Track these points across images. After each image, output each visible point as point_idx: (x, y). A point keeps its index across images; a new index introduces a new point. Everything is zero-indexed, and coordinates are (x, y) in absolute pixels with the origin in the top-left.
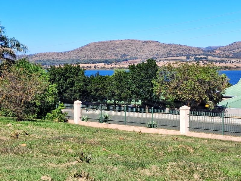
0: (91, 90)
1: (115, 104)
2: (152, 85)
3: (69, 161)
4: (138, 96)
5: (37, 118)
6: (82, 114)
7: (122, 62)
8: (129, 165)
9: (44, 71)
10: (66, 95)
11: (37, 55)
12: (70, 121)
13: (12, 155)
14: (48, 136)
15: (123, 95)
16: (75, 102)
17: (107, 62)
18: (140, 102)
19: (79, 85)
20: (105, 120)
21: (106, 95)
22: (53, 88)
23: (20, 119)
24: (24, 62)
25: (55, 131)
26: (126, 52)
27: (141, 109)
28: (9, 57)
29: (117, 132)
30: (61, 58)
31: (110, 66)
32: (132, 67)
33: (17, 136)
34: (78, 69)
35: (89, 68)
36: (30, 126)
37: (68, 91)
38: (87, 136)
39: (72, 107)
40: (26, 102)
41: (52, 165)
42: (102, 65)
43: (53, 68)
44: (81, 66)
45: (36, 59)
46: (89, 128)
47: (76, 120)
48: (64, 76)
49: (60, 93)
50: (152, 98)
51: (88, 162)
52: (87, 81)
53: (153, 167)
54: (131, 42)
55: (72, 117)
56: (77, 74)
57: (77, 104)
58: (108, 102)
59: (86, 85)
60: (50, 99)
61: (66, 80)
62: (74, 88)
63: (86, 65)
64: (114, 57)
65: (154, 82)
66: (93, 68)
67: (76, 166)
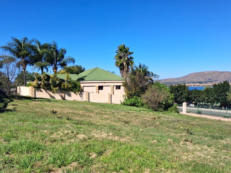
0: (192, 97)
1: (205, 104)
2: (226, 95)
3: (181, 133)
4: (218, 101)
5: (164, 110)
6: (187, 109)
7: (209, 83)
8: (214, 137)
9: (168, 87)
10: (178, 99)
11: (164, 80)
12: (181, 113)
13: (153, 127)
14: (170, 120)
15: (210, 100)
16: (183, 103)
17: (200, 83)
18: (219, 104)
19: (185, 95)
20: (199, 113)
21: (200, 100)
22: (172, 96)
23: (156, 111)
24: (158, 83)
25: (173, 117)
26: (211, 78)
27: (220, 108)
28: (150, 81)
29: (206, 119)
30: (176, 81)
31: (202, 85)
32: (215, 86)
33: (155, 119)
34: (185, 86)
35: (191, 86)
36: (161, 114)
37: (179, 97)
38: (190, 120)
39: (182, 106)
40: (159, 103)
41: (172, 134)
42: (198, 84)
43: (172, 86)
44: (186, 85)
45: (163, 81)
46: (191, 117)
47: (184, 112)
48: (178, 90)
49: (175, 98)
50: (226, 102)
51: (191, 134)
52: (190, 93)
53: (228, 139)
54: (214, 72)
55: (182, 111)
56: (184, 89)
57: (185, 104)
58: (201, 103)
59: (189, 95)
60: (170, 101)
61: (178, 92)
62: (182, 96)
63: (189, 84)
64: (204, 80)
65: (227, 93)
66: (193, 86)
67: (185, 136)
